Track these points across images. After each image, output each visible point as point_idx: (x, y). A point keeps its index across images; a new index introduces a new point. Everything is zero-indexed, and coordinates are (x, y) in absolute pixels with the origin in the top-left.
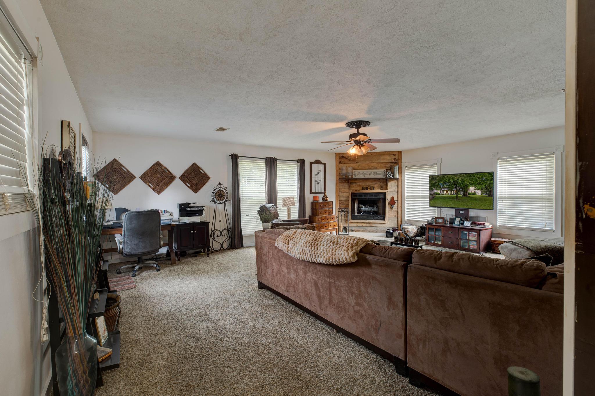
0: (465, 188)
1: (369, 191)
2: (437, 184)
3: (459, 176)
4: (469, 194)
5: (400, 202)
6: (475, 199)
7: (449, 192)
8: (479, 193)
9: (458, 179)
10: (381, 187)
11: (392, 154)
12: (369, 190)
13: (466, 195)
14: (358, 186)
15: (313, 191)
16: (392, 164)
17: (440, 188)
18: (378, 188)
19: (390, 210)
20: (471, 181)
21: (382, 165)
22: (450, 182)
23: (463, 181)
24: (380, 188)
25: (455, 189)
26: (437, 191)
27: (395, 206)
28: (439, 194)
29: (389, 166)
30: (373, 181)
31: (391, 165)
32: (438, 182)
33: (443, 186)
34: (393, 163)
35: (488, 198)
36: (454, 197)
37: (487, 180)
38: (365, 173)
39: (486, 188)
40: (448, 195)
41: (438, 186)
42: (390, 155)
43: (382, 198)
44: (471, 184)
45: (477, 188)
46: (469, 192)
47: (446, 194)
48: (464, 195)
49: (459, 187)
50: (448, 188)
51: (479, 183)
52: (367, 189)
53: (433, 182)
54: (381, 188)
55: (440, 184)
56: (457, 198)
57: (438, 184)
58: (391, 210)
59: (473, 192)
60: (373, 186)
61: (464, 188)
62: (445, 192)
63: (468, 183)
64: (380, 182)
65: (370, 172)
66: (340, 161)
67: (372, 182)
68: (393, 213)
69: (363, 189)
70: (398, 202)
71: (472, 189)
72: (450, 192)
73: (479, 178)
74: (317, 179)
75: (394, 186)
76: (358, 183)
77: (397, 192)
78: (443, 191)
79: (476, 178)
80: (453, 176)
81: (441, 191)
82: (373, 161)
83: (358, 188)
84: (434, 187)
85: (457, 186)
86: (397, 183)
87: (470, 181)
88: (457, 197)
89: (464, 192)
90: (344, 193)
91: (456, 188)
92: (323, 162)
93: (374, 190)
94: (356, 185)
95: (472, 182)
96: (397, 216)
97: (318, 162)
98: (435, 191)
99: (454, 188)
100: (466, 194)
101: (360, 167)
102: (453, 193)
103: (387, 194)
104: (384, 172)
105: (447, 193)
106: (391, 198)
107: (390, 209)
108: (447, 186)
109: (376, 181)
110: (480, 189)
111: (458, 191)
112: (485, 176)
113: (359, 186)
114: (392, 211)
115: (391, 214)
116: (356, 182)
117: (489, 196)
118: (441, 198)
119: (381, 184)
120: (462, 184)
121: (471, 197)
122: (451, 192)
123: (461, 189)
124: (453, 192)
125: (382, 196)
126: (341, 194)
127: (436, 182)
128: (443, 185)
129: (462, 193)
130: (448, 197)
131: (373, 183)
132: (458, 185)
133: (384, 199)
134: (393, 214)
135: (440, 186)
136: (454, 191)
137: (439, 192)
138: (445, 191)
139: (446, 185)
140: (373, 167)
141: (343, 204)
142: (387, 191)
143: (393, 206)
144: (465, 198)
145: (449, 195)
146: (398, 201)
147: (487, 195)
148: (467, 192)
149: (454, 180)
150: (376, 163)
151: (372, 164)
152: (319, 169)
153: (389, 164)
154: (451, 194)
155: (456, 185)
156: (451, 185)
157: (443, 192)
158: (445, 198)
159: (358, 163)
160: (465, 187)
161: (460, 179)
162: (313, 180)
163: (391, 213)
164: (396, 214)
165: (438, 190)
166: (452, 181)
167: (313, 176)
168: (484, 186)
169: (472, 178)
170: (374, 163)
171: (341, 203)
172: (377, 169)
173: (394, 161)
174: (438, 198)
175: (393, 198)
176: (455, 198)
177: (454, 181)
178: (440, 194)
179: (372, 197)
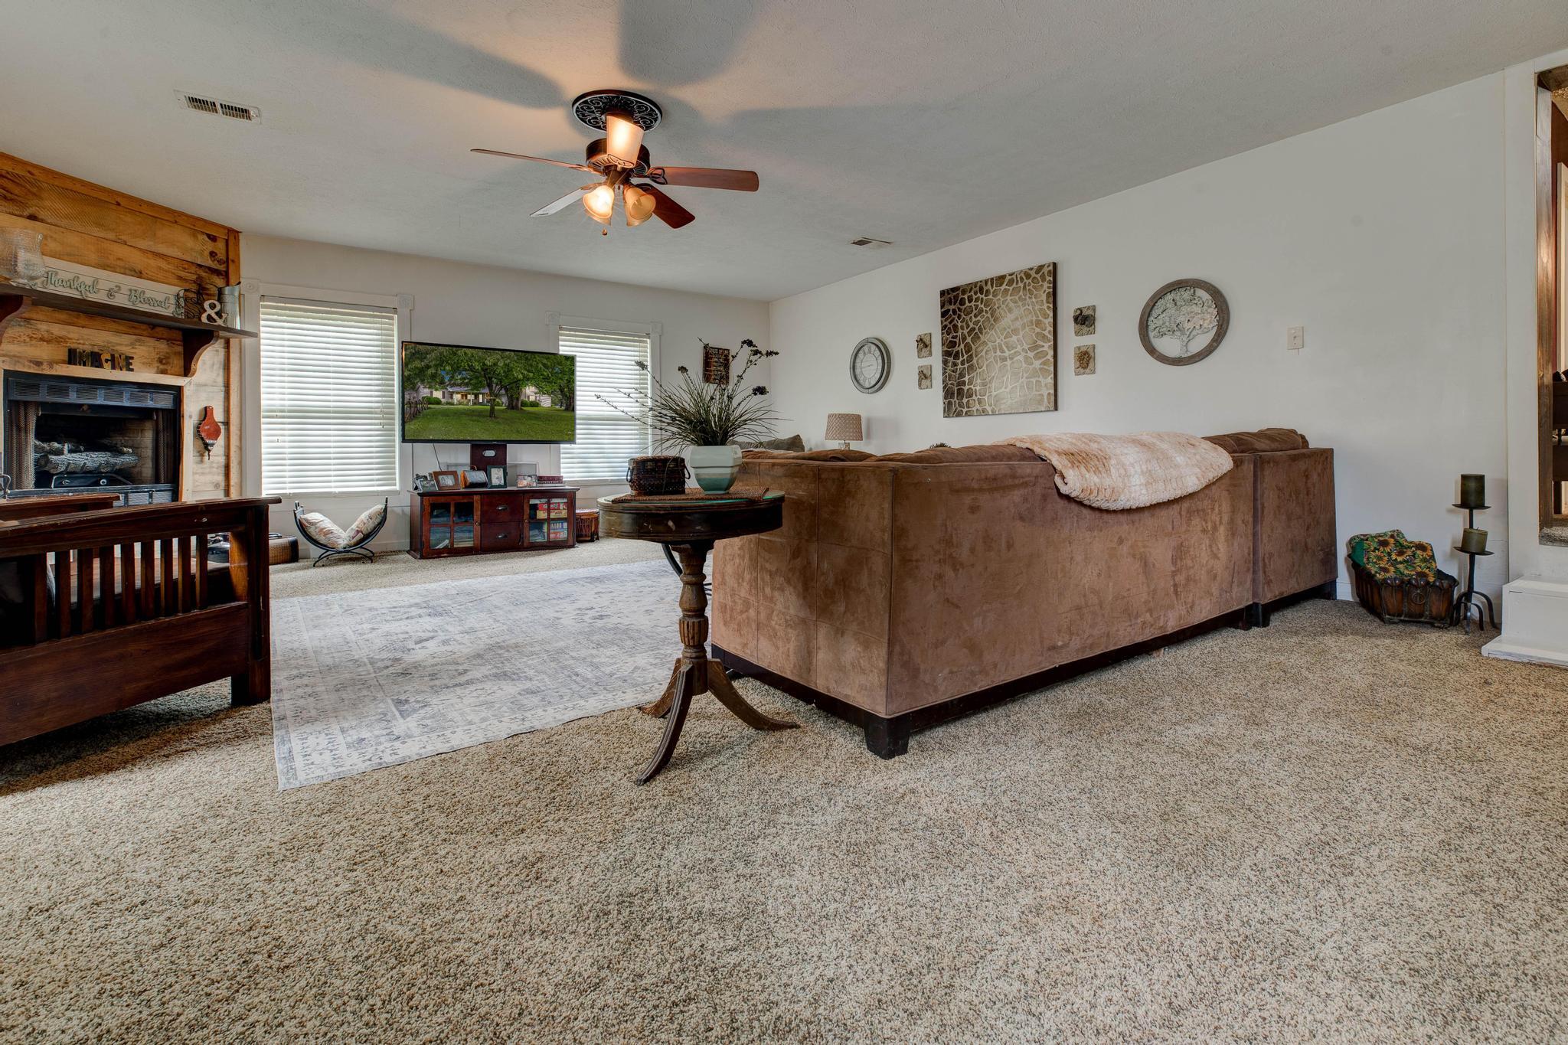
0: (513, 389)
1: (106, 373)
2: (431, 371)
3: (499, 357)
4: (524, 404)
5: (234, 428)
6: (537, 417)
7: (469, 397)
8: (546, 402)
9: (495, 364)
10: (160, 361)
11: (203, 233)
12: (107, 366)
13: (517, 405)
14: (42, 339)
16: (204, 274)
17: (442, 383)
18: (147, 364)
20: (529, 371)
21: (163, 264)
22: (471, 369)
23: (509, 370)
24: (157, 364)
25: (487, 391)
26: (432, 392)
27: (218, 446)
28: (438, 402)
29: (195, 277)
30: (121, 328)
31: (200, 278)
32: (436, 366)
33: (450, 380)
34: (209, 268)
35: (565, 414)
36: (486, 410)
37: (563, 372)
38: (89, 281)
39: (562, 391)
40: (467, 404)
41: (433, 377)
42: (194, 233)
43: (163, 410)
44: (528, 380)
45: (541, 391)
46: (522, 398)
47: (460, 403)
48: (512, 406)
49: (497, 384)
50: (467, 385)
51: (546, 379)
52: (95, 360)
53: (418, 364)
54: (161, 367)
55: (443, 373)
56: (492, 412)
57: (434, 371)
58: (203, 461)
59: (532, 398)
60: (127, 350)
61: (511, 388)
62: (457, 397)
63: (521, 376)
64: (158, 339)
65: (112, 285)
67: (117, 332)
69: (73, 357)
70: (228, 431)
71: (530, 392)
72: (471, 397)
73: (545, 365)
75: (213, 365)
76: (43, 327)
77: (223, 389)
78: (451, 395)
79: (540, 365)
80: (480, 354)
81: (444, 393)
82: (124, 238)
83: (44, 352)
84: (423, 381)
85: (491, 382)
86: (222, 352)
87: (526, 372)
88: (492, 410)
89: (511, 399)
91: (490, 386)
93: (132, 370)
94: (29, 332)
95: (531, 375)
96: (223, 484)
98: (424, 392)
99: (484, 388)
100: (515, 404)
101: (52, 245)
102: (481, 401)
103: (187, 393)
104: (178, 296)
105: (465, 401)
106: (201, 411)
107: (199, 459)
108: (465, 379)
109: (137, 331)
110: (548, 393)
111: (496, 396)
112: (558, 364)
113: (48, 341)
114: (207, 465)
115: (202, 479)
116: (34, 316)
117: (567, 409)
118: (446, 414)
119: (163, 347)
120: (506, 377)
121: (529, 413)
122: (476, 396)
123: (503, 392)
124: (481, 396)
125: (164, 402)
127: (428, 367)
128: (452, 377)
129: (504, 400)
130: (468, 410)
131: (127, 338)
132: (494, 380)
133: (174, 416)
135: (443, 378)
136: (483, 394)
137: (438, 395)
138: (458, 393)
139: (459, 377)
140: (119, 262)
142: (190, 383)
143: (212, 445)
144: (513, 413)
145: (470, 406)
146: (227, 423)
147: (563, 408)
148: (518, 399)
149: (484, 364)
150: (140, 249)
151: (120, 251)
153: (193, 269)
154: (474, 404)
155: (490, 378)
156: (477, 378)
157: (452, 398)
158: (458, 414)
159: (42, 221)
160: (514, 385)
161: (501, 364)
163: (203, 473)
164: (221, 479)
165: (436, 390)
166: (477, 366)
168: (556, 387)
169: (531, 365)
170: (125, 243)
172: (139, 274)
173: (209, 263)
174: (435, 415)
175: (206, 412)
176: (488, 414)
177: (485, 369)
178: (443, 401)
179: (120, 404)
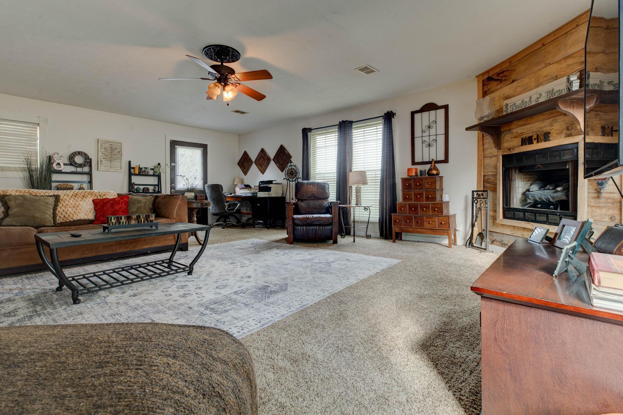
1: (536, 146)
10: (568, 129)
12: (536, 142)
14: (515, 137)
15: (417, 160)
19: (594, 198)
21: (569, 62)
24: (565, 132)
27: (611, 185)
30: (546, 116)
38: (527, 99)
52: (530, 140)
54: (568, 132)
58: (598, 197)
60: (547, 129)
65: (538, 96)
66: (485, 90)
67: (543, 120)
68: (604, 207)
69: (523, 142)
74: (426, 139)
76: (514, 130)
82: (548, 62)
83: (515, 143)
90: (491, 157)
92: (439, 104)
93: (550, 140)
94: (511, 134)
96: (618, 217)
97: (430, 107)
101: (519, 90)
103: (580, 147)
107: (596, 195)
109: (554, 115)
113: (517, 137)
114: (602, 200)
115: (598, 212)
116: (512, 127)
126: (487, 161)
131: (547, 122)
134: (604, 211)
140: (546, 78)
141: (489, 183)
151: (546, 71)
152: (432, 120)
162: (418, 142)
163: (599, 207)
164: (615, 212)
167: (418, 133)
170: (550, 64)
171: (486, 182)
172: (555, 79)
